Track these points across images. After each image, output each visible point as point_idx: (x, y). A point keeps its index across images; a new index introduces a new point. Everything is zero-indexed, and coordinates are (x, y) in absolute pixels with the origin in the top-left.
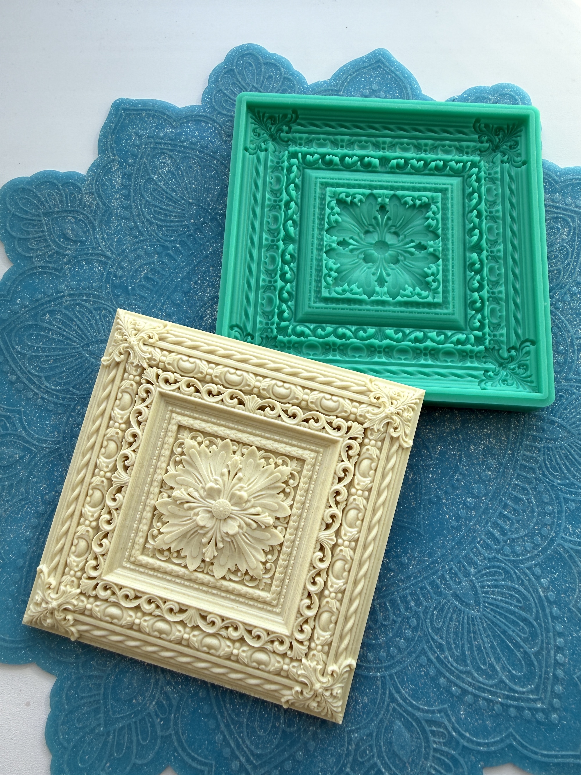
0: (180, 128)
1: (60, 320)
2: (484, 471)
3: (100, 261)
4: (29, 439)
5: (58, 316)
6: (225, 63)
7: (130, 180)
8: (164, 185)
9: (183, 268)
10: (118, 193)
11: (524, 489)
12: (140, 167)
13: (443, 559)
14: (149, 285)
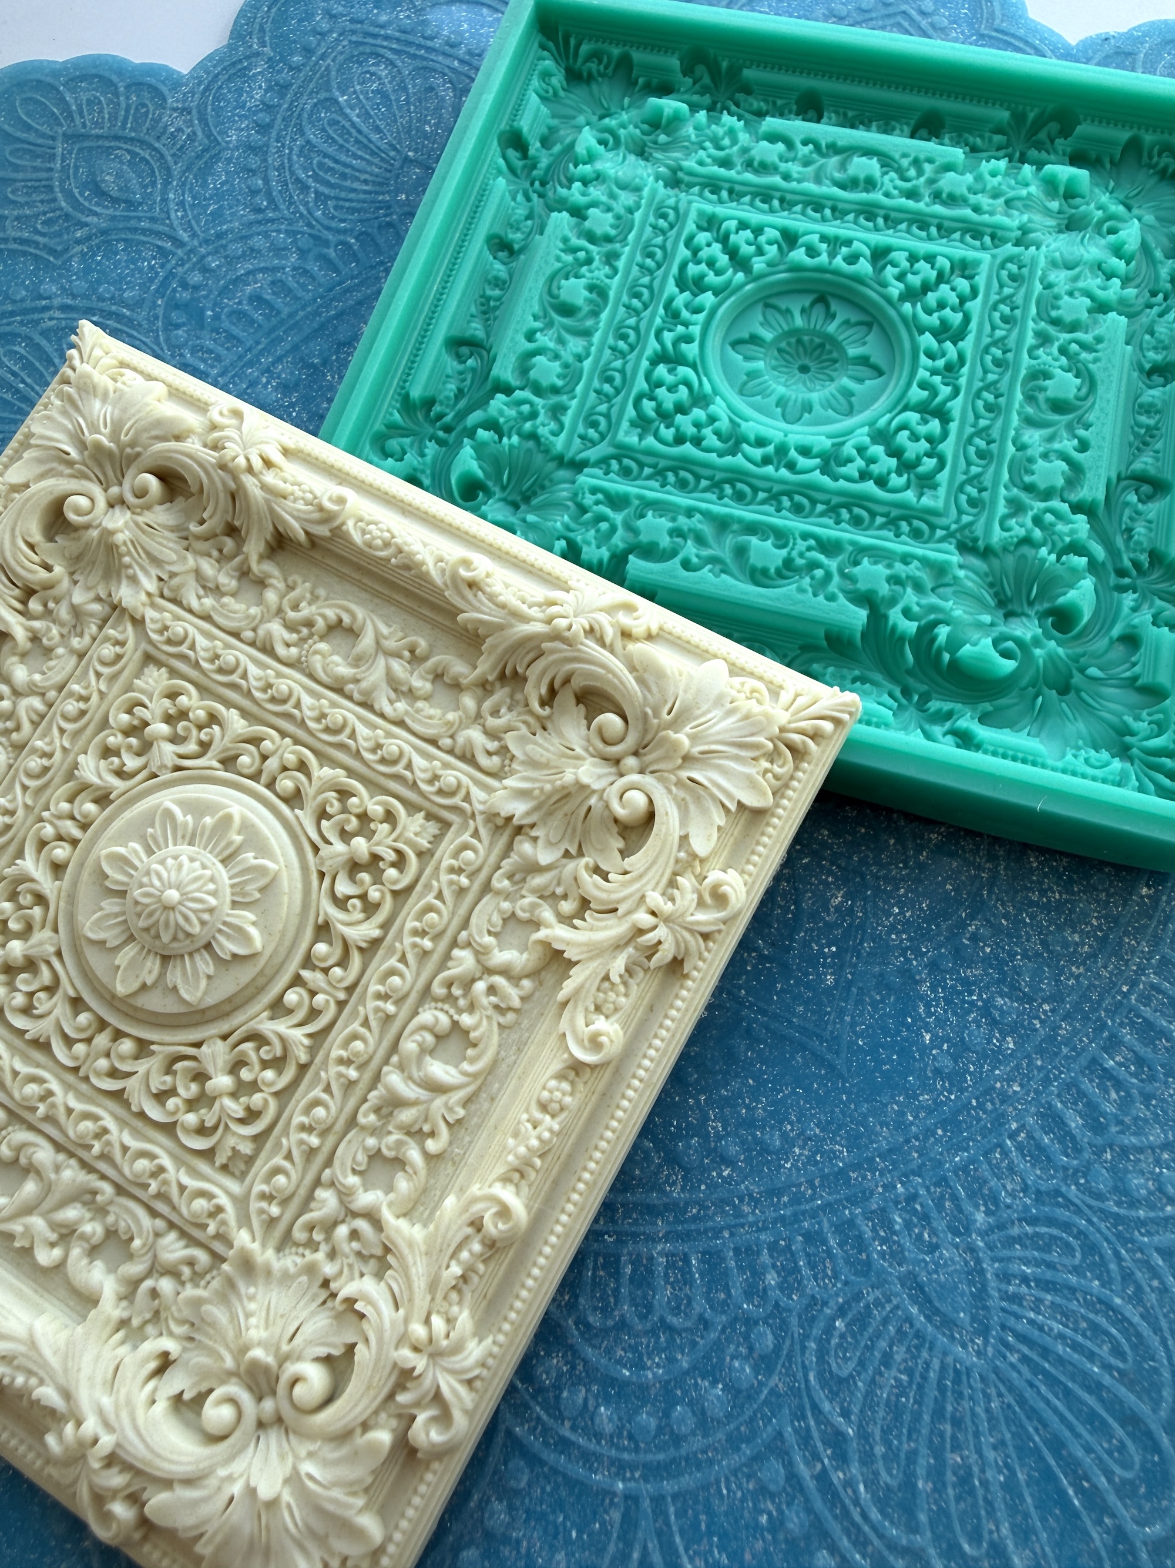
1: (22, 358)
3: (159, 247)
5: (20, 348)
7: (282, 96)
8: (359, 116)
9: (348, 290)
10: (247, 117)
12: (314, 73)
14: (257, 316)
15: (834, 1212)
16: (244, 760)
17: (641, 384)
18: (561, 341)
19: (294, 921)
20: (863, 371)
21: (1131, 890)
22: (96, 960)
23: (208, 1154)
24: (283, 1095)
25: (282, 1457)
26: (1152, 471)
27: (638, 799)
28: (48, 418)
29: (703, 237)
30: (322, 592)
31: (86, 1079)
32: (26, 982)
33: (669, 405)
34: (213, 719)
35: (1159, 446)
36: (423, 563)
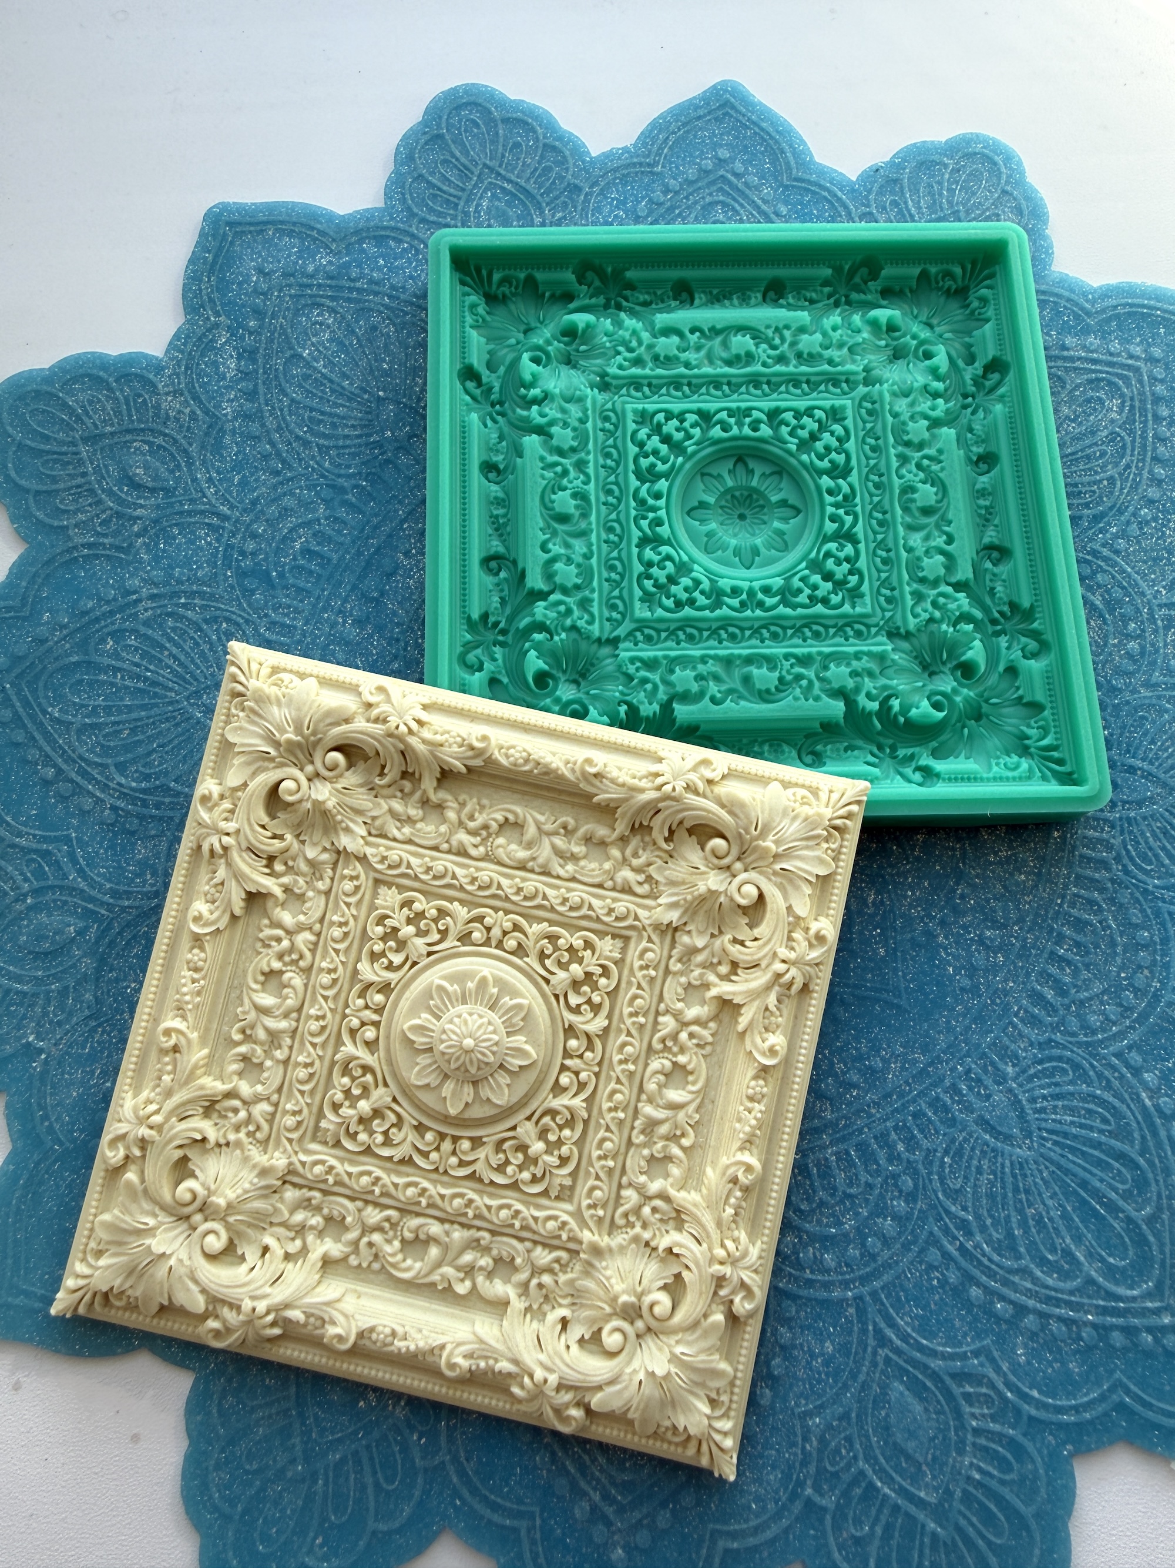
0: (347, 255)
1: (137, 649)
2: (1012, 875)
3: (208, 525)
4: (94, 893)
5: (132, 641)
6: (425, 123)
7: (254, 361)
8: (325, 367)
9: (376, 527)
10: (232, 388)
11: (1091, 902)
12: (272, 334)
13: (952, 1054)
14: (313, 566)
16: (476, 935)
17: (638, 568)
18: (567, 546)
19: (550, 1031)
20: (786, 512)
22: (428, 1099)
23: (545, 1193)
24: (580, 1143)
25: (660, 1349)
26: (996, 541)
27: (751, 891)
28: (241, 728)
29: (644, 432)
30: (485, 802)
31: (446, 1172)
32: (379, 1125)
33: (663, 580)
34: (442, 913)
35: (996, 522)
36: (558, 769)
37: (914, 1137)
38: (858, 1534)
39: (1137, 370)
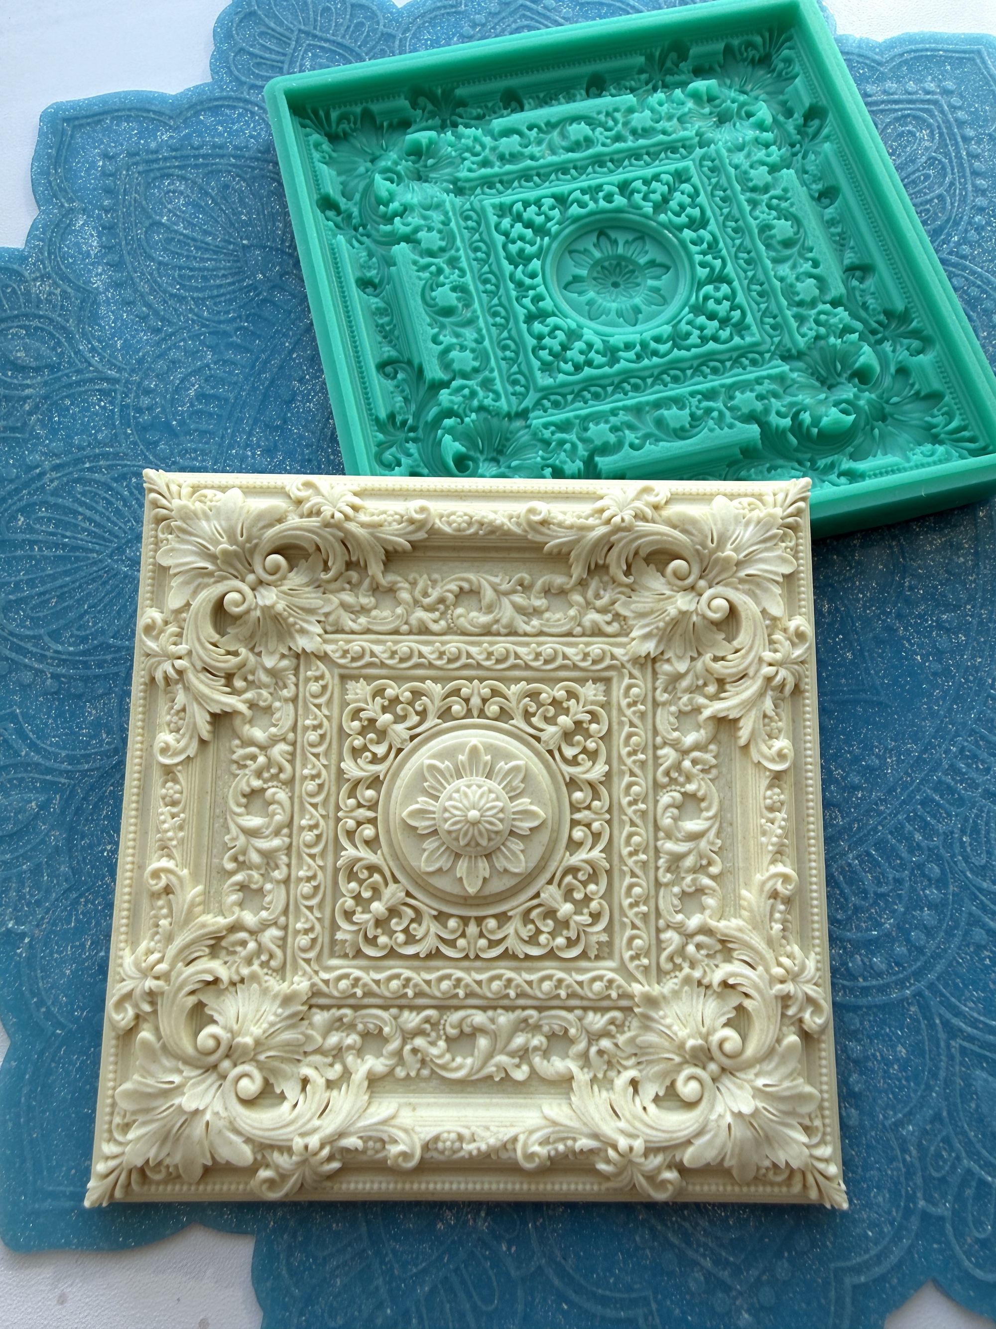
0: (186, 128)
1: (49, 520)
2: (951, 559)
3: (98, 390)
4: (50, 764)
5: (43, 512)
7: (115, 235)
8: (185, 228)
9: (266, 362)
10: (98, 263)
12: (128, 209)
13: (941, 737)
14: (211, 408)
15: (928, 781)
16: (456, 708)
17: (531, 342)
18: (457, 335)
19: (552, 788)
20: (658, 271)
21: (975, 517)
22: (443, 883)
23: (584, 955)
24: (608, 895)
25: (740, 1087)
26: (857, 261)
27: (720, 603)
28: (172, 550)
29: (506, 222)
30: (436, 576)
31: (477, 957)
32: (397, 924)
33: (557, 348)
34: (417, 694)
35: (852, 243)
36: (503, 524)
37: (927, 824)
38: (982, 1236)
39: (935, 103)
